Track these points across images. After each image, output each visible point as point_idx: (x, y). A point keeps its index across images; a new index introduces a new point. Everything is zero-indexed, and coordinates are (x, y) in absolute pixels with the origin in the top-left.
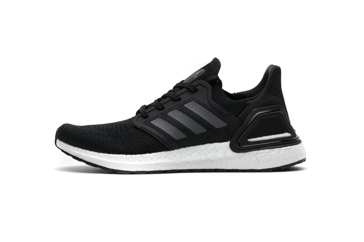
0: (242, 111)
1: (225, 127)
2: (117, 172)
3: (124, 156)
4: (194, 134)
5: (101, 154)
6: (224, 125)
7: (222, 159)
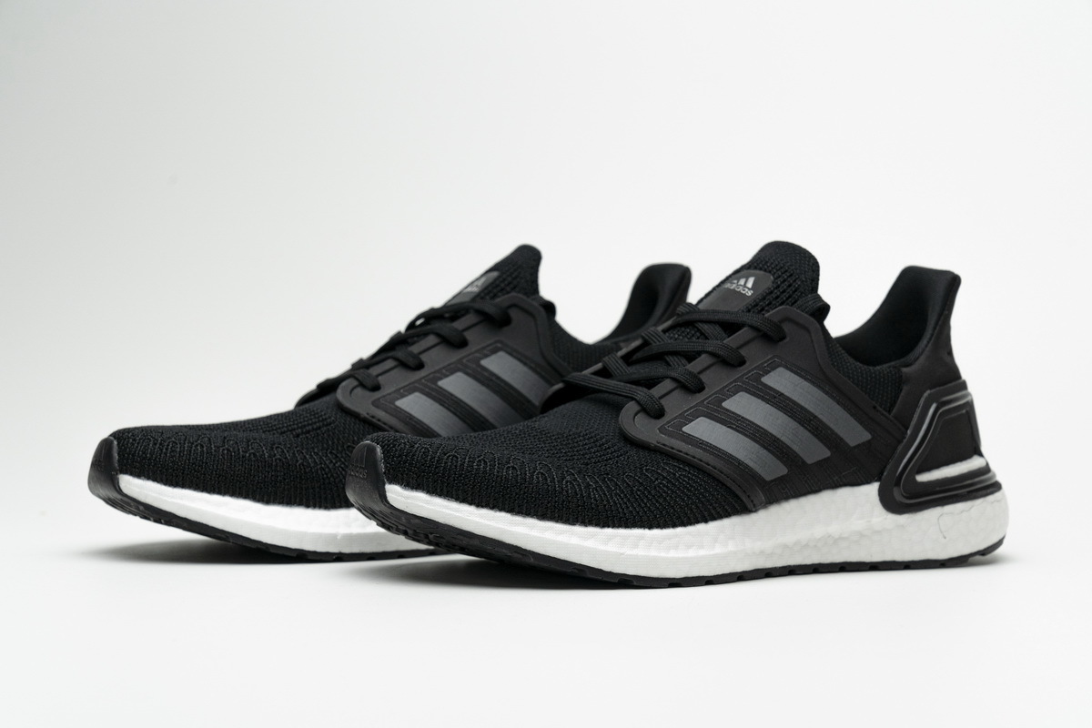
0: (897, 397)
1: (869, 442)
2: (635, 584)
3: (646, 532)
4: (804, 462)
5: (578, 529)
6: (866, 436)
7: (861, 535)
